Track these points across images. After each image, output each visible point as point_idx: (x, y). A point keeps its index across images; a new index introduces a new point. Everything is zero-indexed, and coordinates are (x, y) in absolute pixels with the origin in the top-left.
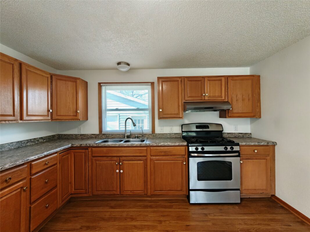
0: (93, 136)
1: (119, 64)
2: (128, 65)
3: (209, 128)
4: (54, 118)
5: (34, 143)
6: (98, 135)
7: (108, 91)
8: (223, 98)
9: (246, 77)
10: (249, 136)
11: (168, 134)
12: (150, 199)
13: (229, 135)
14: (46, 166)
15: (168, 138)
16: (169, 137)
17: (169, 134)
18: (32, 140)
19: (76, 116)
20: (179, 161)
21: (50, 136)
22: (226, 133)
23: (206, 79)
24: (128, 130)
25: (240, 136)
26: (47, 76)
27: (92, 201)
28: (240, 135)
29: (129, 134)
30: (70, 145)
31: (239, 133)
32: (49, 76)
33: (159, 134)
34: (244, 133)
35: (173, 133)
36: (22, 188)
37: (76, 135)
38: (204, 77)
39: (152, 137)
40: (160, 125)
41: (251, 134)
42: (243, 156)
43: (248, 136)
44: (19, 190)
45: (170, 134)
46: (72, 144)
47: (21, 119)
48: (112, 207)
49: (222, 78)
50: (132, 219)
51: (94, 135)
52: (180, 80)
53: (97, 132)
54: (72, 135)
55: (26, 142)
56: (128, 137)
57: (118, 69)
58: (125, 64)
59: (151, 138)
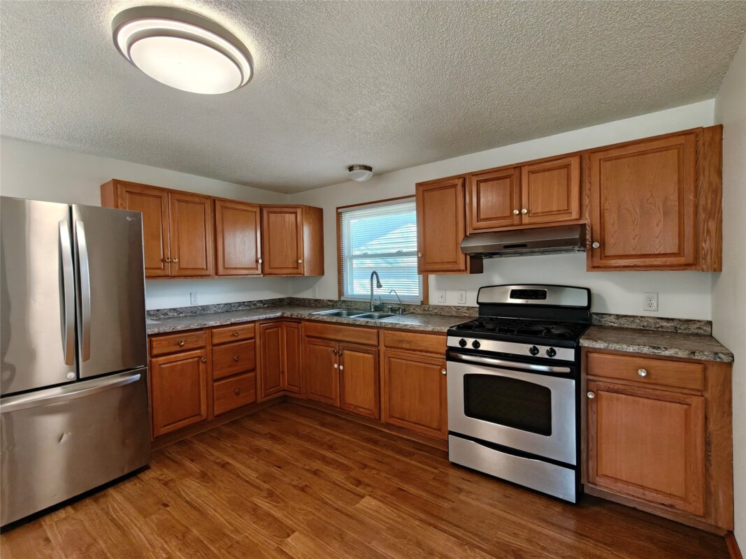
0: (330, 303)
1: (351, 168)
2: (369, 169)
3: (545, 298)
4: (266, 272)
5: (248, 308)
6: (336, 302)
7: (353, 221)
8: (575, 215)
9: (656, 142)
10: (701, 331)
11: (454, 309)
12: (388, 432)
13: (622, 321)
14: (234, 339)
15: (452, 316)
16: (454, 314)
17: (455, 307)
18: (246, 304)
19: (297, 268)
20: (434, 367)
21: (274, 299)
22: (610, 315)
23: (525, 171)
24: (377, 295)
25: (662, 327)
26: (254, 210)
27: (309, 408)
28: (664, 324)
29: (378, 303)
30: (279, 314)
31: (659, 318)
32: (258, 210)
33: (436, 307)
34: (680, 320)
35: (463, 307)
36: (200, 357)
37: (309, 300)
38: (519, 167)
39: (420, 312)
40: (439, 288)
41: (710, 323)
42: (601, 379)
43: (696, 331)
44: (196, 359)
45: (458, 308)
46: (283, 313)
47: (217, 273)
48: (323, 425)
49: (569, 159)
50: (331, 448)
51: (331, 301)
52: (460, 182)
53: (335, 298)
54: (304, 299)
55: (236, 305)
56: (377, 308)
57: (352, 180)
58: (360, 169)
59: (419, 314)
